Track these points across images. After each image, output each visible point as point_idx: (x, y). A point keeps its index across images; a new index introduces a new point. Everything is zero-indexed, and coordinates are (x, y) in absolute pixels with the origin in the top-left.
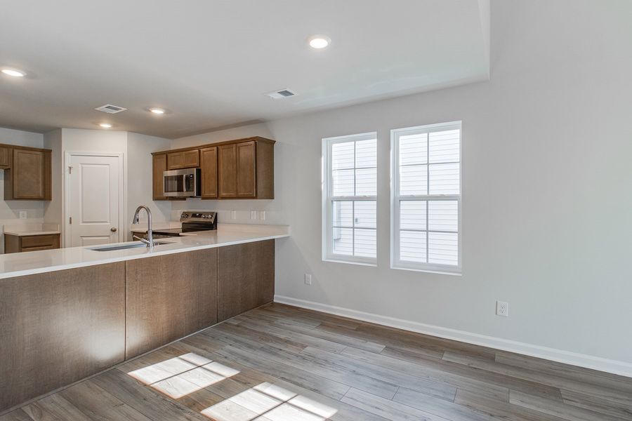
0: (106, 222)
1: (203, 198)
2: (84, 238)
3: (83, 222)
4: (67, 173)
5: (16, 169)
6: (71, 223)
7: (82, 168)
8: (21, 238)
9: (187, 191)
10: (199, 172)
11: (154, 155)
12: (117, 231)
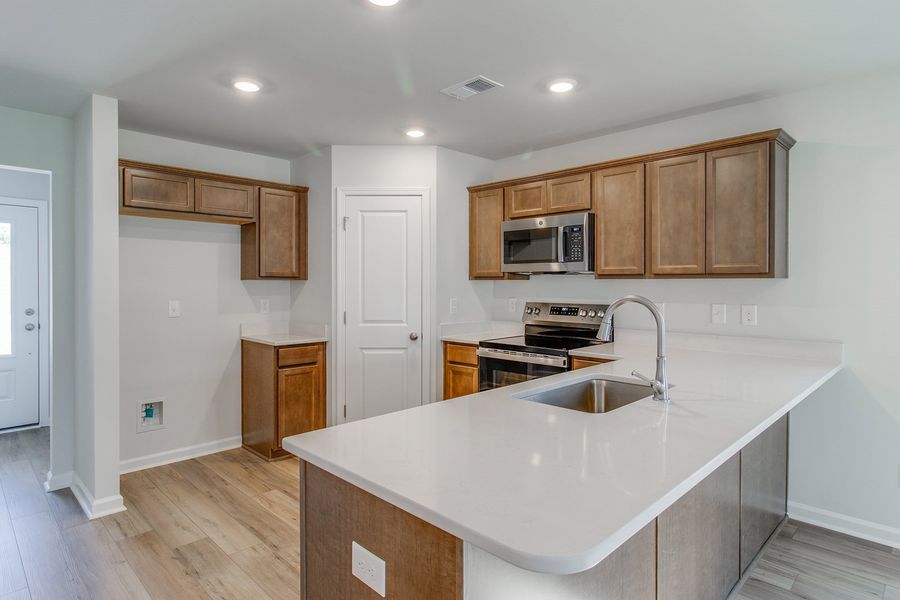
0: (401, 322)
1: (601, 276)
2: (366, 352)
3: (366, 321)
4: (340, 228)
5: (263, 225)
6: (345, 322)
7: (363, 217)
8: (277, 349)
9: (565, 261)
10: (592, 218)
11: (474, 191)
12: (419, 338)
